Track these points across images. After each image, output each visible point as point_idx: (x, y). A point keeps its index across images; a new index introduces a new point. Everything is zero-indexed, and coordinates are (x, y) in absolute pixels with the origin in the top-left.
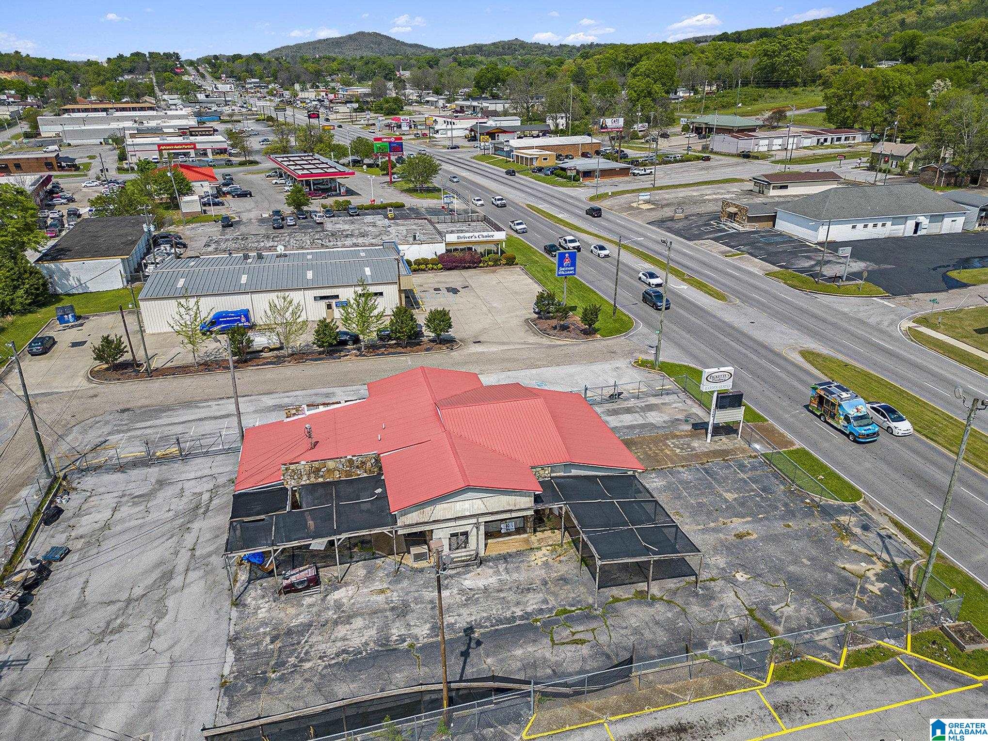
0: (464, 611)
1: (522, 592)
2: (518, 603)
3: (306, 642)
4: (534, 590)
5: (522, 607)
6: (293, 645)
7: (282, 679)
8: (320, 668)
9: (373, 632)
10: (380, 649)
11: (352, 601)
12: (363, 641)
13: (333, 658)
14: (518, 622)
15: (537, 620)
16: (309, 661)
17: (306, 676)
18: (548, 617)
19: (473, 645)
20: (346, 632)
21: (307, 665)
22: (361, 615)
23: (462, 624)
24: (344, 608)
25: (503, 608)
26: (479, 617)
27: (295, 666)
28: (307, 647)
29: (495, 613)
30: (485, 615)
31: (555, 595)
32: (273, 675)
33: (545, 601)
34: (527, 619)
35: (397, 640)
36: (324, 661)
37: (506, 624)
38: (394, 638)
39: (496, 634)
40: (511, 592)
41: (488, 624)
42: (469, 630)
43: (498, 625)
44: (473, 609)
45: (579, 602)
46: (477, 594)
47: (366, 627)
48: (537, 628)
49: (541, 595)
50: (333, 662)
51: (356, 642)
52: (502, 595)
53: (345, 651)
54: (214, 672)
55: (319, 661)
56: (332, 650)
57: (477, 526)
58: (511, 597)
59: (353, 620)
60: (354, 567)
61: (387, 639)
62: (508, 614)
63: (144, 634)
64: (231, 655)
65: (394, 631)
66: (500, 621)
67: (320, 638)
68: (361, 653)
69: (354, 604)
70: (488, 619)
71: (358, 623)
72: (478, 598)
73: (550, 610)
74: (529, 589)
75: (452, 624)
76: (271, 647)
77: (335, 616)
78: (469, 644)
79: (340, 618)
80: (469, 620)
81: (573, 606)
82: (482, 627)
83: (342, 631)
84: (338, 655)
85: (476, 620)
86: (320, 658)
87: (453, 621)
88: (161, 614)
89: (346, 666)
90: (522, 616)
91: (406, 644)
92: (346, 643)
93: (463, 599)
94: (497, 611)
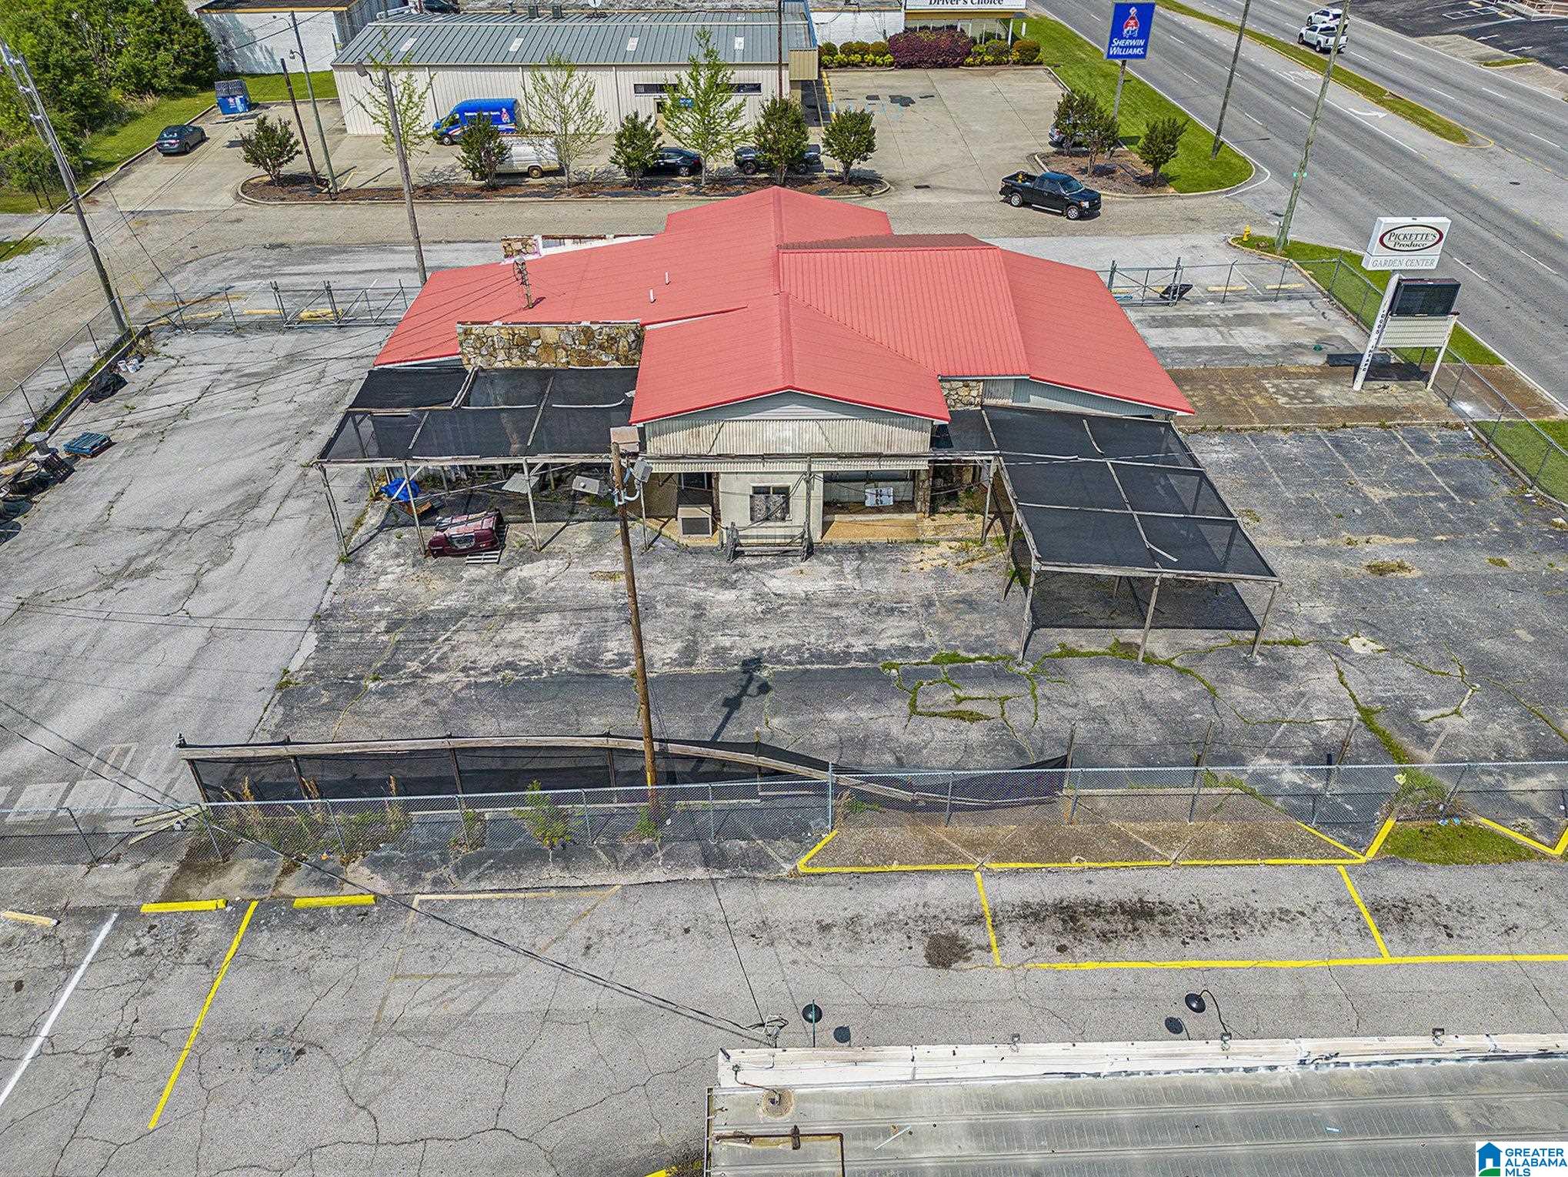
0: (755, 631)
1: (878, 613)
2: (863, 631)
3: (447, 639)
4: (903, 612)
5: (868, 639)
6: (422, 641)
7: (386, 694)
8: (459, 686)
9: (572, 642)
10: (577, 670)
11: (552, 585)
12: (551, 653)
13: (486, 674)
14: (853, 664)
15: (893, 666)
16: (443, 671)
17: (429, 695)
18: (917, 664)
19: (753, 689)
20: (523, 634)
21: (437, 678)
22: (561, 610)
23: (744, 651)
24: (533, 595)
25: (830, 636)
26: (778, 645)
27: (415, 675)
28: (446, 649)
29: (813, 641)
30: (792, 641)
31: (942, 626)
32: (373, 685)
33: (920, 635)
34: (873, 661)
35: (613, 661)
36: (468, 676)
37: (828, 663)
38: (609, 656)
39: (803, 679)
40: (856, 611)
41: (793, 658)
42: (752, 665)
43: (812, 663)
44: (773, 629)
45: (987, 645)
46: (788, 604)
47: (564, 631)
48: (889, 680)
49: (914, 623)
50: (484, 679)
51: (535, 652)
52: (836, 613)
53: (510, 665)
54: (275, 664)
55: (460, 674)
56: (488, 658)
57: (809, 477)
58: (852, 618)
59: (543, 617)
60: (573, 527)
61: (595, 657)
62: (838, 647)
63: (181, 585)
64: (311, 641)
65: (611, 645)
66: (819, 657)
67: (474, 636)
68: (539, 672)
69: (552, 589)
70: (797, 649)
71: (552, 621)
72: (788, 612)
73: (925, 652)
74: (892, 609)
75: (724, 648)
76: (385, 638)
77: (512, 606)
78: (745, 689)
79: (520, 609)
80: (758, 646)
81: (974, 651)
82: (779, 662)
83: (516, 631)
84: (496, 669)
85: (771, 649)
86: (464, 670)
87: (728, 644)
88: (219, 559)
89: (505, 690)
90: (865, 654)
91: (626, 669)
92: (518, 652)
93: (759, 609)
94: (817, 637)
